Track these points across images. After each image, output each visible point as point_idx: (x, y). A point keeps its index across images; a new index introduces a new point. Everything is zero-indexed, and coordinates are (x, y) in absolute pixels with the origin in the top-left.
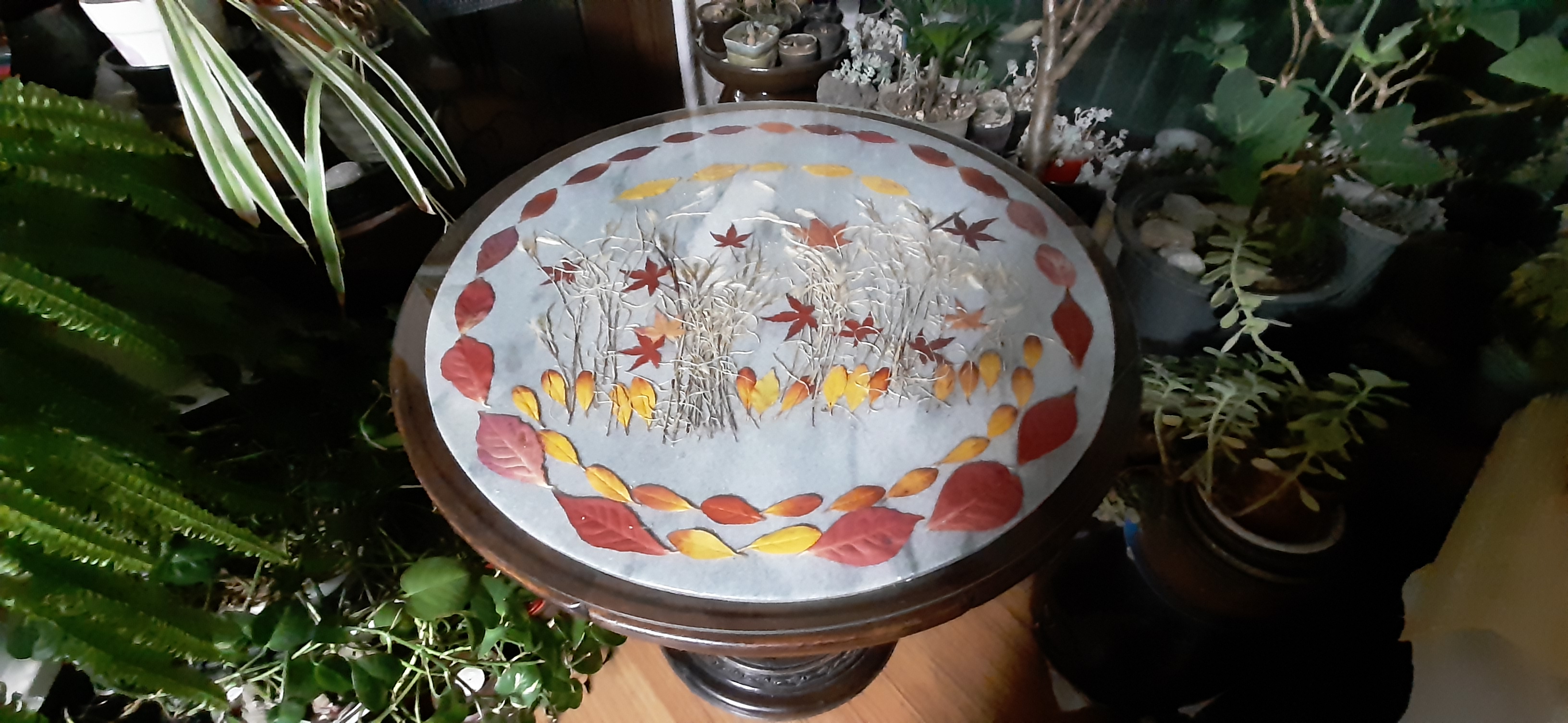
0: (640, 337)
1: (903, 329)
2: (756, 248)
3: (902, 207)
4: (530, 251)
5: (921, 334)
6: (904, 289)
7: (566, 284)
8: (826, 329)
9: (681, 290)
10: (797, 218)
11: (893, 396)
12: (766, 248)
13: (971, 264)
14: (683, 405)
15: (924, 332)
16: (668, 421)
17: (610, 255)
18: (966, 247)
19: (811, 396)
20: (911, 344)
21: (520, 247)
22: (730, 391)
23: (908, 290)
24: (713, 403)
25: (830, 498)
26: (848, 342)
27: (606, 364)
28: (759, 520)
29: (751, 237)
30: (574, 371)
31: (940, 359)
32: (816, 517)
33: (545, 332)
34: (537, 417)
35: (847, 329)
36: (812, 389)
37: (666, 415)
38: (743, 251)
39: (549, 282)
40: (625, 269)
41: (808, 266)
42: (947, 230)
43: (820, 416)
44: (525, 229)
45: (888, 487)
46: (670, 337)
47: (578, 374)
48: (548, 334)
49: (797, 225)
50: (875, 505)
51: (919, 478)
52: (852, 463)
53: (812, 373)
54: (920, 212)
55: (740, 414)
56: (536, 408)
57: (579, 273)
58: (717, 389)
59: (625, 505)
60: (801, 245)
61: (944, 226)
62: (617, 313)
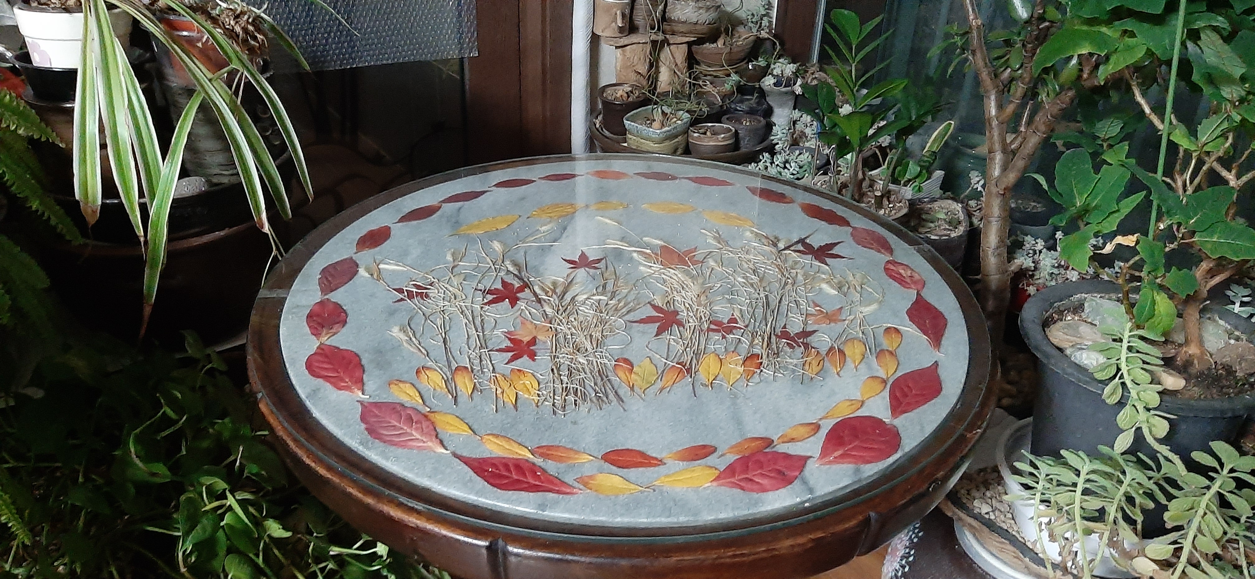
0: (510, 339)
1: (767, 325)
2: (611, 268)
3: (748, 234)
4: (375, 276)
5: (785, 327)
6: (762, 295)
7: (422, 301)
8: (692, 328)
9: (542, 302)
10: (647, 246)
11: (767, 374)
12: (620, 268)
13: (823, 276)
14: (567, 387)
15: (787, 327)
16: (554, 399)
17: (463, 276)
18: (817, 263)
19: (689, 375)
20: (777, 336)
21: (362, 272)
22: (609, 374)
23: (766, 296)
24: (595, 384)
25: (722, 448)
26: (717, 337)
27: (481, 361)
28: (659, 465)
29: (604, 261)
30: (450, 366)
31: (806, 346)
32: (711, 460)
33: (411, 339)
34: (421, 401)
35: (713, 327)
36: (689, 371)
37: (552, 395)
38: (598, 272)
39: (402, 300)
40: (481, 286)
41: (665, 281)
42: (795, 251)
43: (700, 390)
44: (365, 258)
45: (775, 438)
46: (540, 337)
47: (454, 368)
48: (414, 339)
49: (648, 251)
50: (767, 450)
51: (803, 431)
52: (739, 422)
53: (686, 359)
54: (767, 238)
55: (624, 391)
56: (418, 394)
57: (433, 292)
58: (597, 374)
59: (527, 461)
60: (655, 265)
61: (792, 248)
62: (482, 320)
